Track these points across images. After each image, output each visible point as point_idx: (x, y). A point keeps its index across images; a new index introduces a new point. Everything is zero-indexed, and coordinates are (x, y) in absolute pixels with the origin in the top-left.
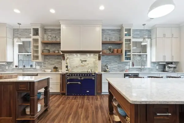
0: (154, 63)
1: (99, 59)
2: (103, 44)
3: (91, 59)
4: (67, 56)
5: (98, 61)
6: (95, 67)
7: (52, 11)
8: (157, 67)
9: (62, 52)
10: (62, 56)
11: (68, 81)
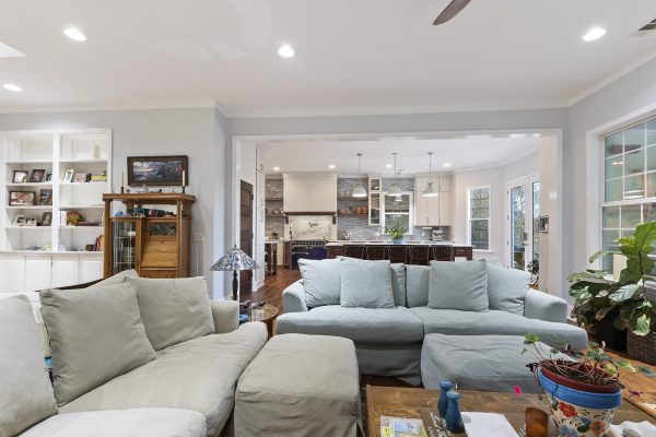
0: (418, 228)
1: (334, 223)
2: (340, 199)
3: (325, 222)
4: (290, 218)
5: (332, 225)
6: (330, 234)
7: (277, 169)
8: (423, 234)
9: (286, 213)
10: (286, 218)
11: (293, 250)
